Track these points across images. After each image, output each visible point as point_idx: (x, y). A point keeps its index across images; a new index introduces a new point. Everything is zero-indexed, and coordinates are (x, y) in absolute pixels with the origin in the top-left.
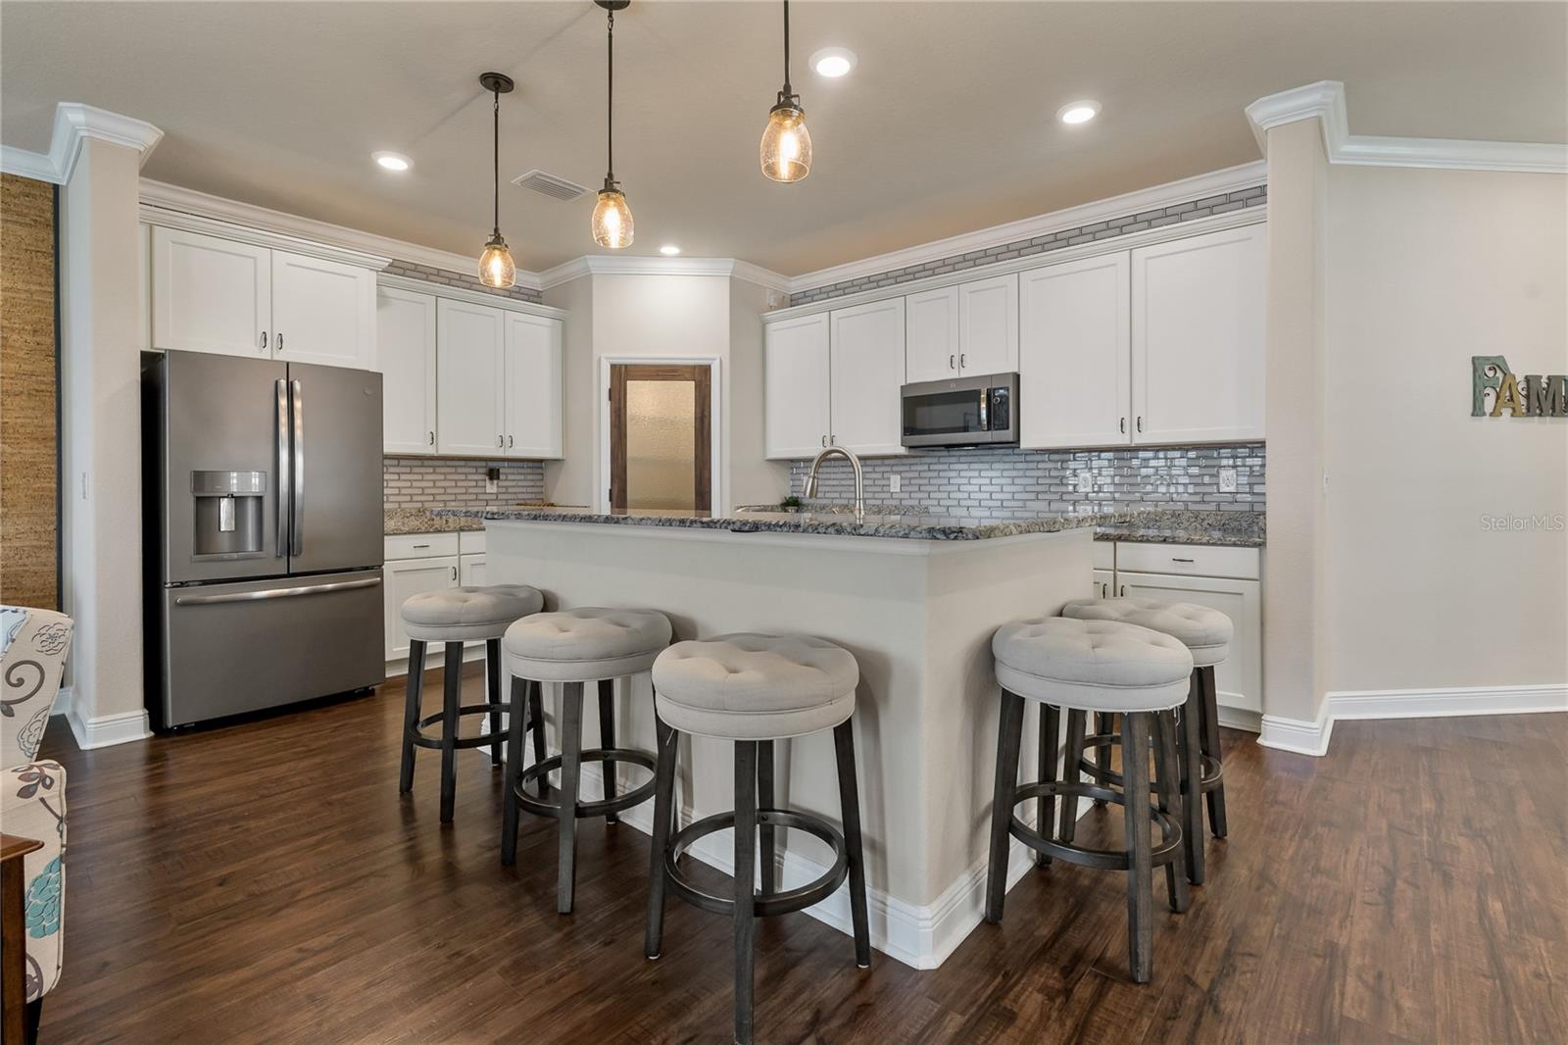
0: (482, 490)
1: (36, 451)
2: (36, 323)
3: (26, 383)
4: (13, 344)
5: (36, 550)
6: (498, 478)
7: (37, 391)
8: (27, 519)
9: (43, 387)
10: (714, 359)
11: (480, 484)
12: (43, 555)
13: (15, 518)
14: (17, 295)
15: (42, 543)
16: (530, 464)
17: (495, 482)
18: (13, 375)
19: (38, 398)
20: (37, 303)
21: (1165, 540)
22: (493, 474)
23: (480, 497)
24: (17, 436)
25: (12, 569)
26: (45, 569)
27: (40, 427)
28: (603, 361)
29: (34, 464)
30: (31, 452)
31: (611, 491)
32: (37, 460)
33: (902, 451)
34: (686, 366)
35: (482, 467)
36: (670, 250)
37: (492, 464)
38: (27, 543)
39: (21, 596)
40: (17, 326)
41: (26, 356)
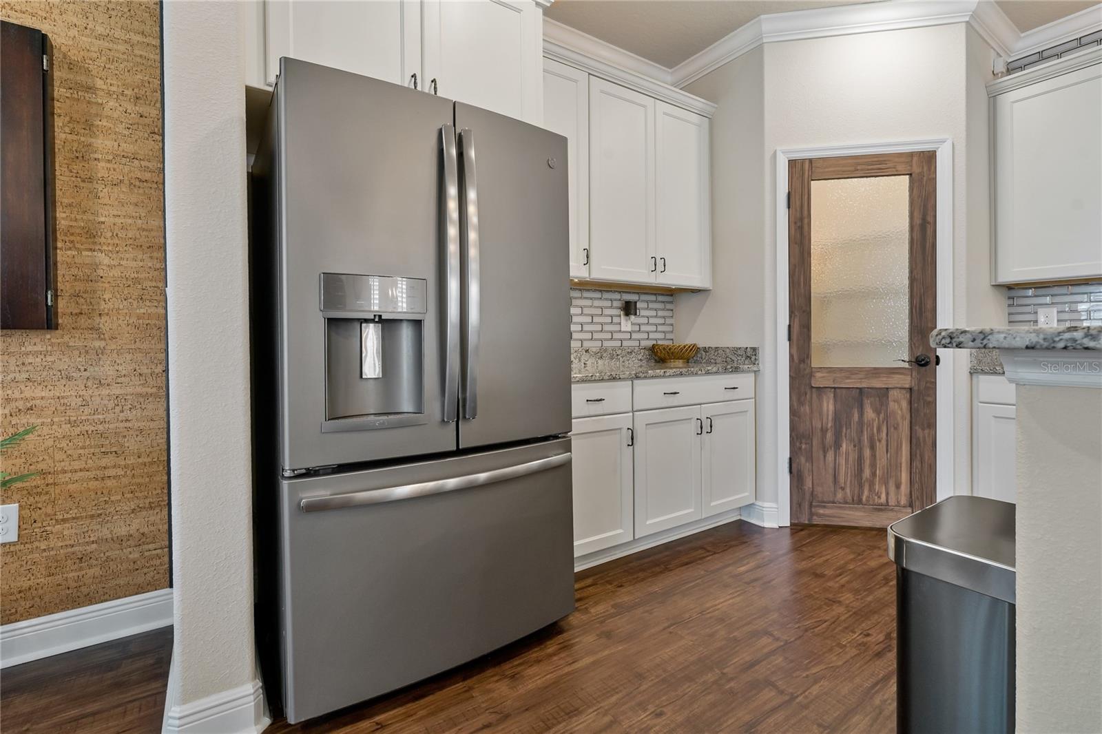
0: (616, 328)
1: (141, 264)
2: (138, 87)
3: (126, 169)
4: (110, 113)
5: (142, 400)
6: (634, 314)
7: (141, 181)
8: (129, 357)
9: (147, 176)
10: (942, 142)
11: (616, 320)
12: (150, 406)
13: (115, 355)
14: (115, 46)
15: (150, 390)
17: (633, 317)
18: (111, 157)
19: (141, 191)
20: (138, 60)
22: (629, 309)
23: (615, 336)
24: (116, 241)
25: (111, 426)
26: (152, 425)
27: (144, 230)
29: (137, 281)
30: (134, 264)
31: (789, 326)
32: (142, 276)
34: (900, 155)
35: (616, 300)
37: (632, 295)
38: (130, 390)
39: (123, 463)
40: (114, 89)
41: (126, 132)
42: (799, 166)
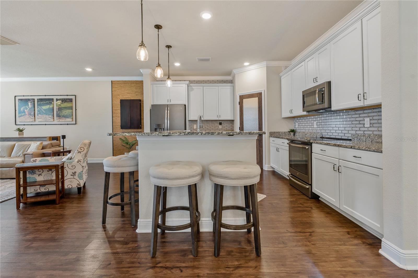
0: (218, 127)
6: (221, 125)
10: (262, 91)
16: (230, 121)
21: (351, 147)
22: (220, 124)
23: (218, 129)
28: (238, 95)
31: (240, 127)
33: (305, 113)
34: (256, 94)
35: (218, 122)
36: (246, 64)
37: (220, 122)
42: (241, 97)
